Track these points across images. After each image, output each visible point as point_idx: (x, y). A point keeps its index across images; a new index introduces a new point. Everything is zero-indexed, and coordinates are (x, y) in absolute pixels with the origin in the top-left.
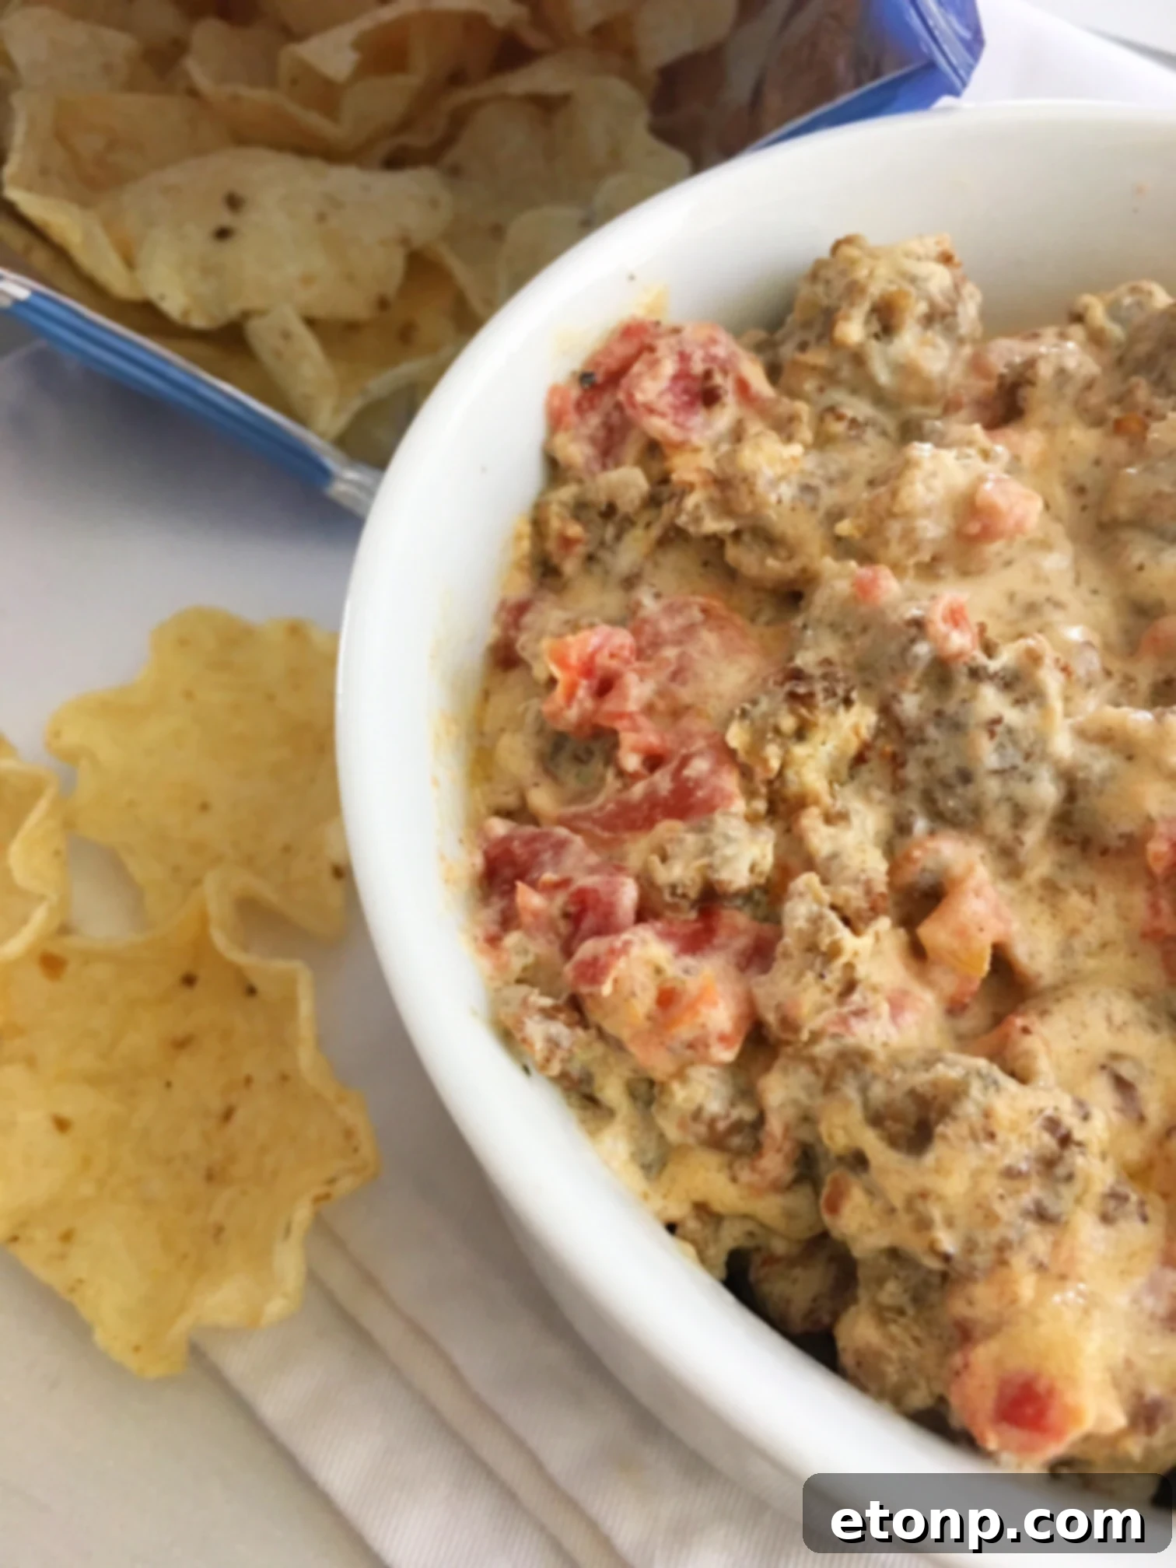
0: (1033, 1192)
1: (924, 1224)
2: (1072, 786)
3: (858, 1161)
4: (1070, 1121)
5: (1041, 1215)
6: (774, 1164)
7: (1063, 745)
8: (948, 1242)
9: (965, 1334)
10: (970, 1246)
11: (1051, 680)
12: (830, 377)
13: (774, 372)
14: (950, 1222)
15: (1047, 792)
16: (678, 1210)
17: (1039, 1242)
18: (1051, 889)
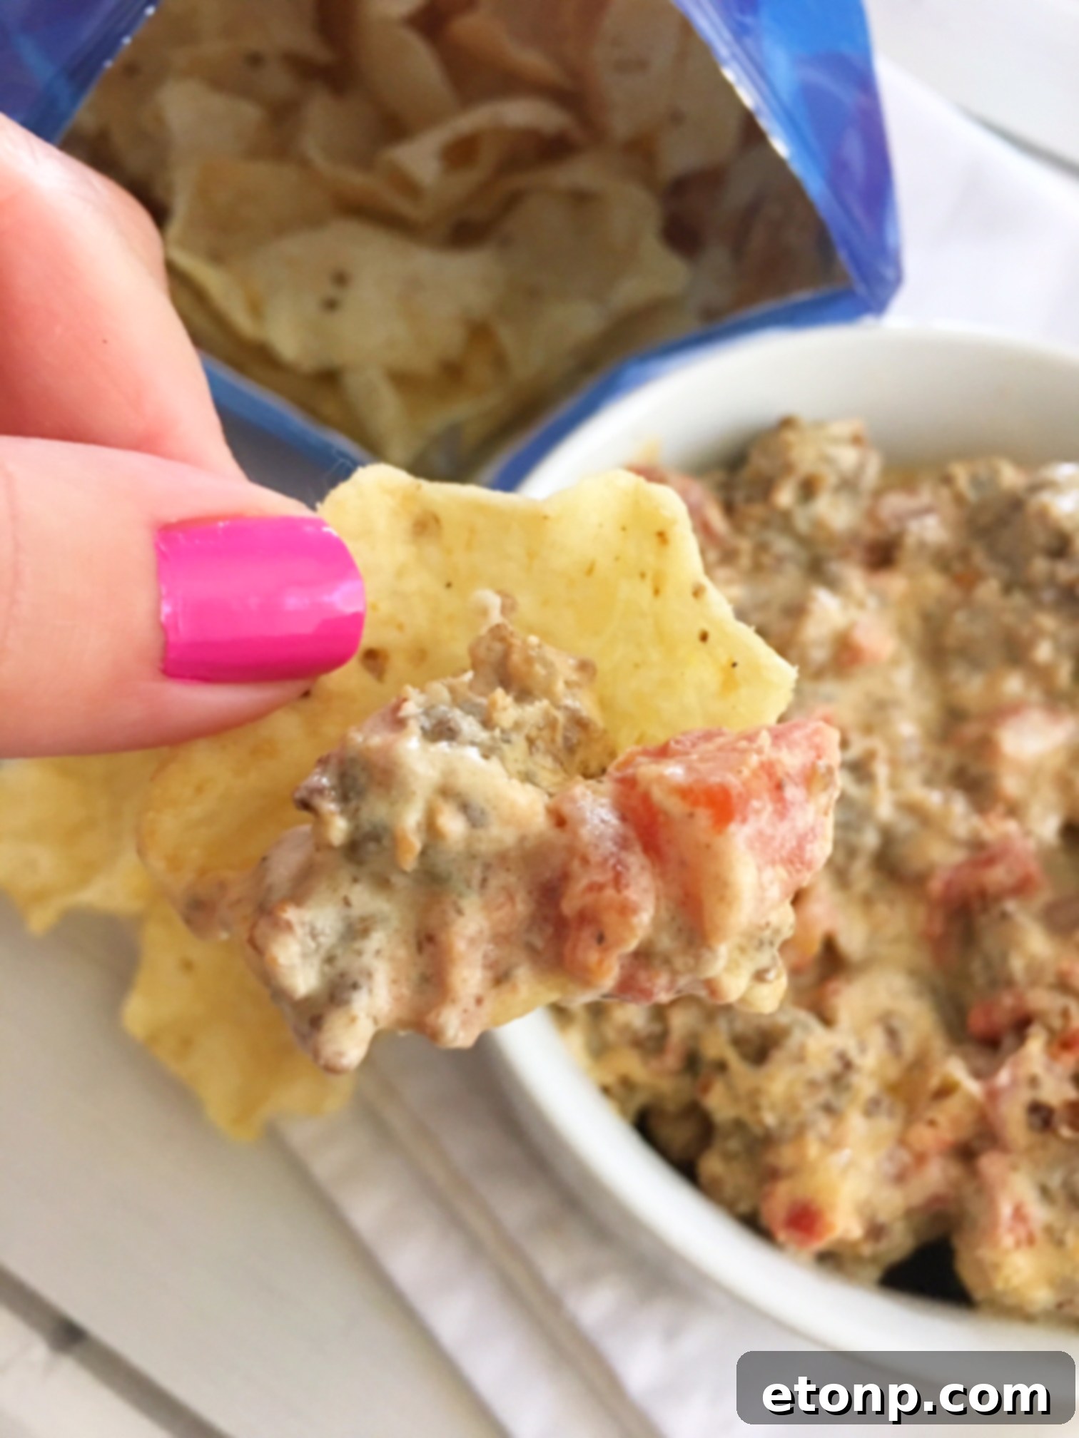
0: (825, 1094)
1: (756, 1108)
2: (888, 837)
3: (721, 1066)
4: (853, 1054)
5: (829, 1109)
6: (672, 1060)
7: (885, 810)
8: (770, 1119)
9: (773, 1175)
10: (783, 1123)
11: (881, 771)
12: (765, 524)
13: (729, 509)
14: (773, 1107)
15: (870, 839)
16: (610, 1079)
17: (824, 1125)
18: (867, 902)
